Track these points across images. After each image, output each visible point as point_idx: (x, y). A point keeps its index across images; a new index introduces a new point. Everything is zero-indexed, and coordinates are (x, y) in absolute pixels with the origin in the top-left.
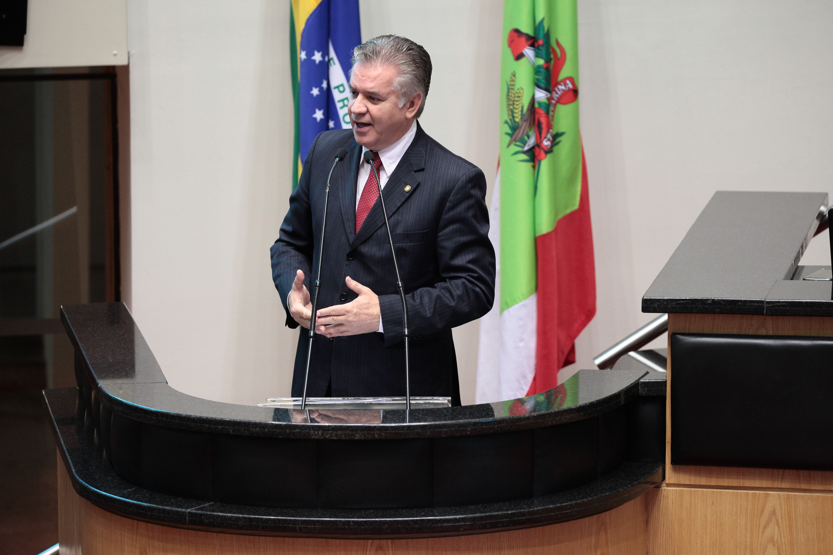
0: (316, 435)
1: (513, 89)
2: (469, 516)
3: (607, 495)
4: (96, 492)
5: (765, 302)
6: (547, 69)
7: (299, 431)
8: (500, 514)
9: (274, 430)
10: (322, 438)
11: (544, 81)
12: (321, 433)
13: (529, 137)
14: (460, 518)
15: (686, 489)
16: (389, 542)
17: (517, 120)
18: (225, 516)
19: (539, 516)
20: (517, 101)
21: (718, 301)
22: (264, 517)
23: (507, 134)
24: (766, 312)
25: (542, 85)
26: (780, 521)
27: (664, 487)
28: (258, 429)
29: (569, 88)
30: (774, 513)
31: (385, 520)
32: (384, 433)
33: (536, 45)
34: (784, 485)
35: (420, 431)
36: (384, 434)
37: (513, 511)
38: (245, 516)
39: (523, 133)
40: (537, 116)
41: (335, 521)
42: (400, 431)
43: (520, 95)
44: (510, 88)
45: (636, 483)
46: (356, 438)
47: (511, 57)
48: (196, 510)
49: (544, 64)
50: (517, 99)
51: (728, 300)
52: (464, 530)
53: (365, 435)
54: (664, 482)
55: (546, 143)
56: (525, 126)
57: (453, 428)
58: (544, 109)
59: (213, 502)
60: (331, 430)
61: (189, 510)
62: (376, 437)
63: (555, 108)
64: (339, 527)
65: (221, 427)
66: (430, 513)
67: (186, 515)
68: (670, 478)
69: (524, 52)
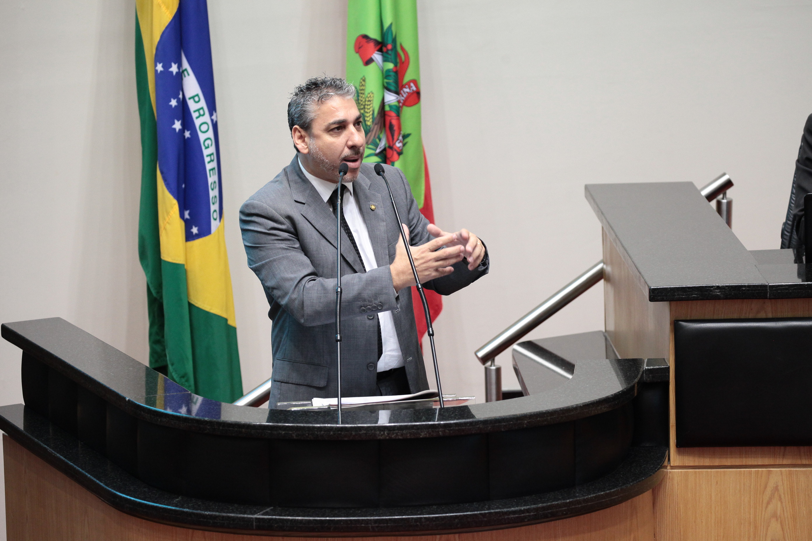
0: (382, 435)
1: (363, 94)
2: (532, 506)
5: (768, 286)
6: (396, 72)
7: (365, 432)
8: (560, 503)
9: (340, 432)
10: (387, 438)
11: (393, 84)
12: (387, 433)
13: (380, 140)
14: (524, 509)
15: (691, 470)
16: (457, 536)
17: (368, 123)
20: (368, 105)
21: (722, 287)
22: (336, 518)
24: (769, 295)
25: (393, 88)
26: (783, 496)
27: (669, 470)
28: (322, 432)
29: (413, 90)
30: (776, 488)
31: (456, 515)
32: (448, 430)
33: (384, 49)
34: (785, 462)
35: (481, 426)
36: (448, 432)
37: (571, 500)
38: (317, 518)
39: (374, 136)
40: (388, 119)
41: (407, 518)
42: (463, 428)
43: (370, 99)
44: (359, 93)
46: (421, 437)
47: (360, 62)
48: (262, 515)
49: (394, 68)
50: (367, 103)
51: (732, 286)
52: (528, 520)
53: (430, 433)
54: (669, 465)
55: (398, 145)
56: (376, 129)
57: (511, 422)
58: (394, 112)
59: (272, 507)
60: (397, 430)
61: (254, 516)
62: (440, 434)
63: (403, 110)
64: (412, 524)
65: (283, 432)
67: (253, 521)
68: (675, 461)
69: (373, 57)
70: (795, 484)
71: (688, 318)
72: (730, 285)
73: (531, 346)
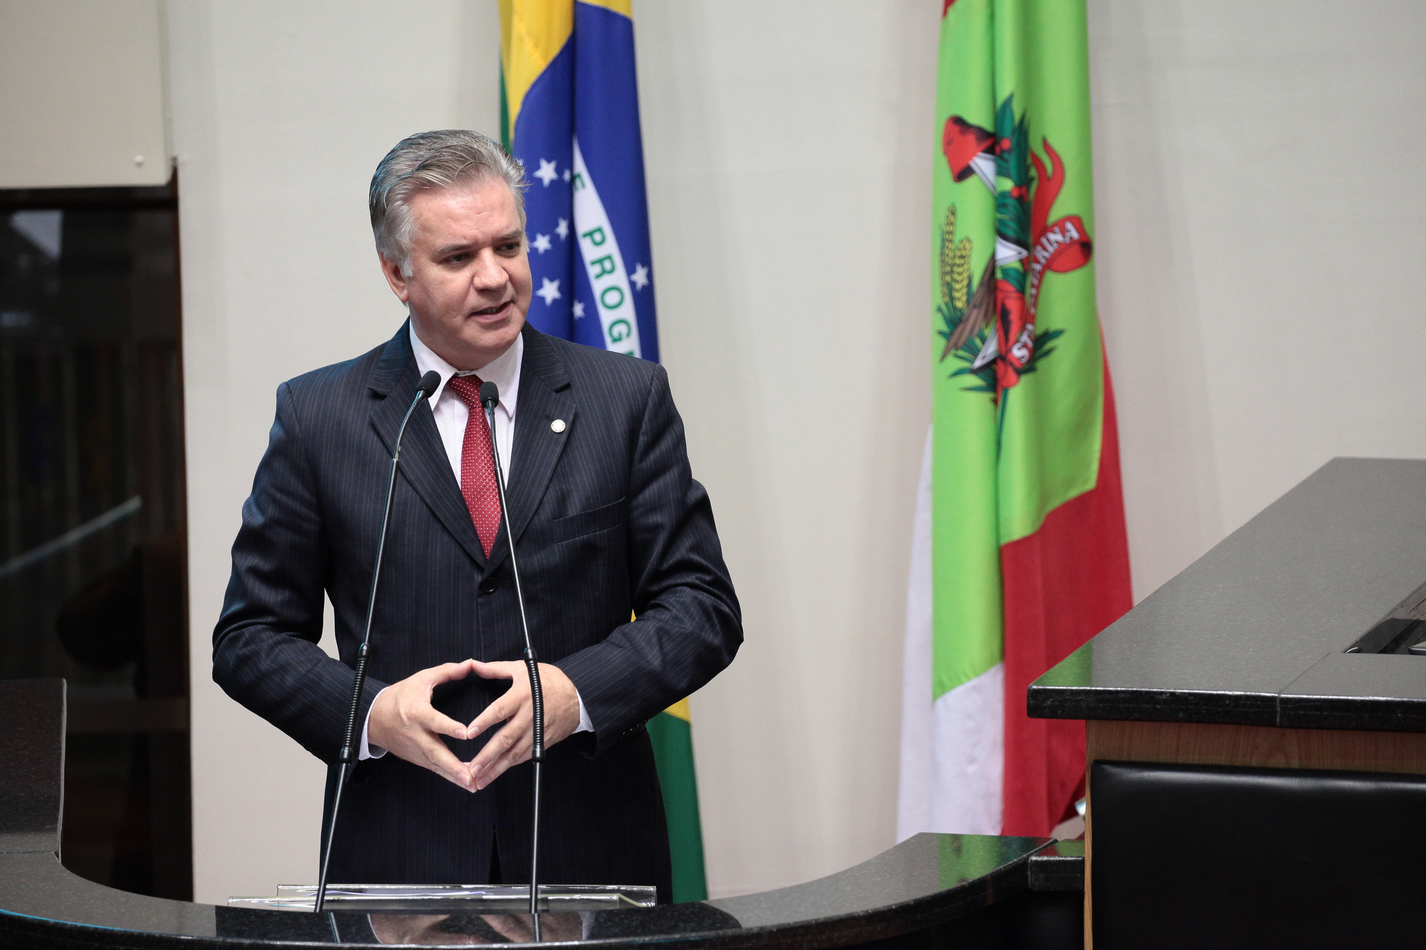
1: (950, 241)
5: (1278, 701)
6: (1021, 199)
11: (1012, 225)
13: (984, 340)
17: (959, 304)
20: (959, 266)
21: (1181, 696)
23: (941, 333)
24: (1280, 720)
25: (1011, 233)
29: (1071, 238)
33: (998, 150)
39: (971, 333)
40: (1000, 296)
43: (964, 253)
44: (946, 238)
47: (946, 174)
49: (1014, 189)
50: (958, 261)
55: (1019, 353)
56: (975, 316)
58: (1014, 283)
63: (1039, 279)
69: (972, 164)
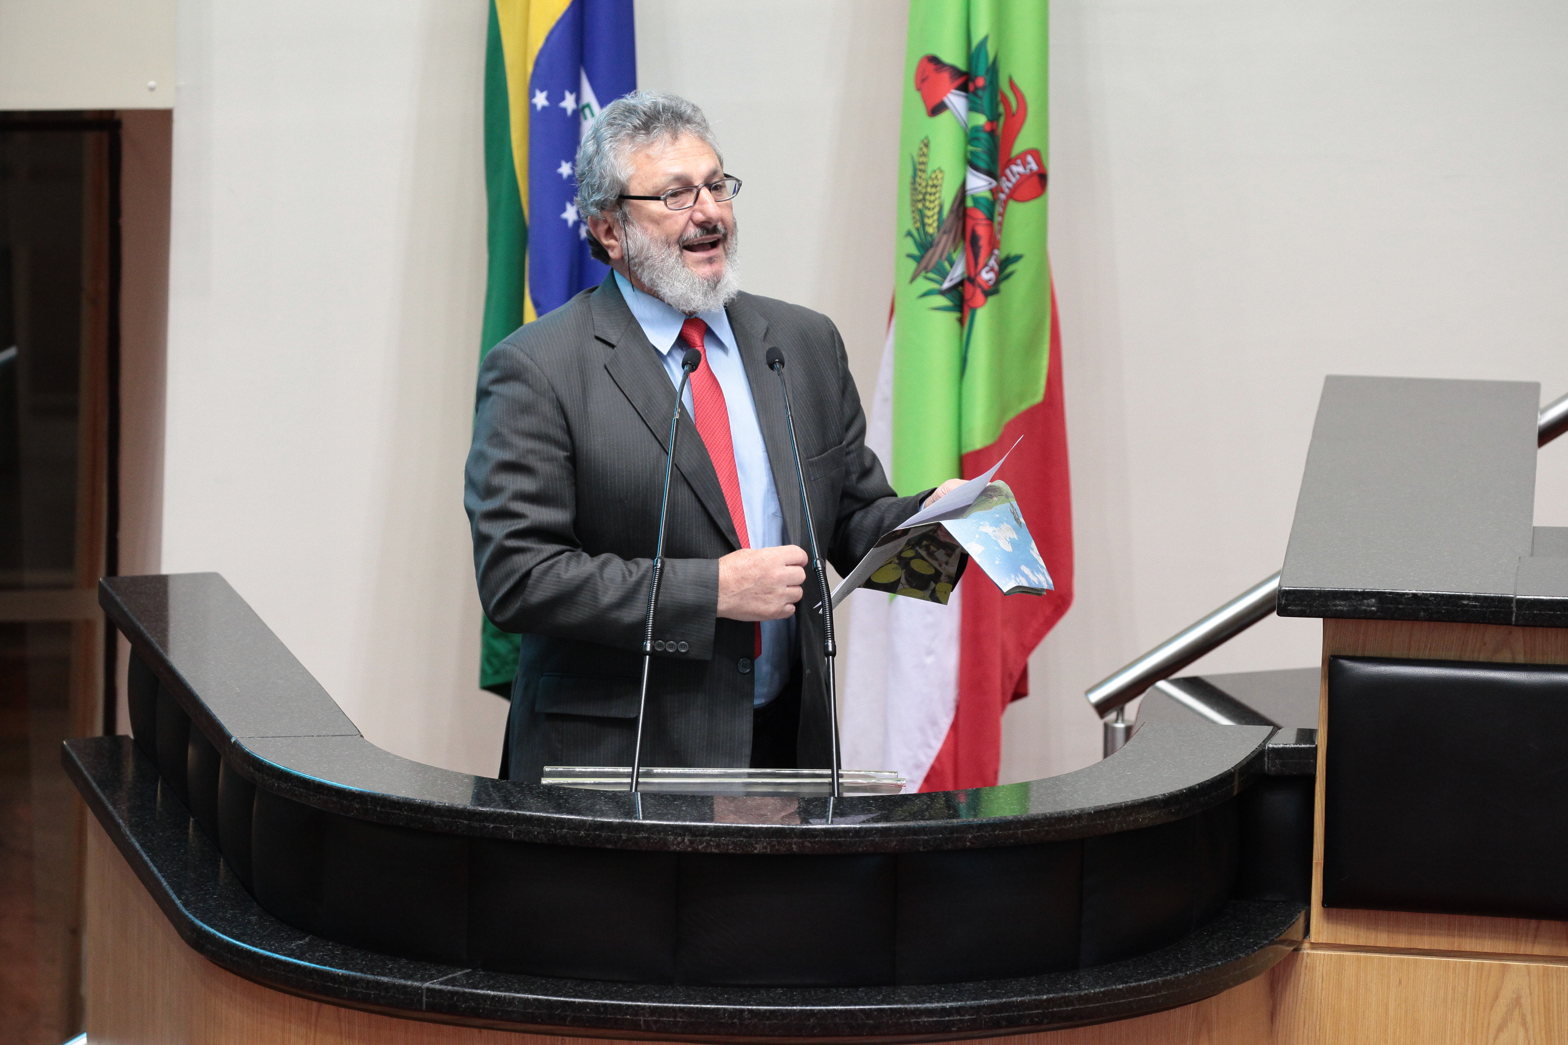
0: (679, 844)
1: (924, 171)
2: (968, 1003)
3: (1218, 965)
4: (235, 945)
5: (1514, 601)
6: (992, 133)
7: (647, 835)
8: (1027, 1001)
9: (597, 833)
10: (690, 849)
11: (984, 157)
12: (689, 840)
13: (952, 264)
14: (951, 1008)
15: (1349, 954)
17: (930, 230)
18: (500, 997)
19: (1098, 1005)
20: (930, 194)
21: (1423, 596)
22: (577, 1000)
23: (910, 256)
24: (1515, 619)
25: (982, 165)
26: (1529, 1018)
27: (1306, 950)
29: (1031, 170)
30: (1517, 1002)
31: (811, 1010)
32: (809, 841)
33: (971, 87)
34: (1538, 950)
36: (809, 845)
37: (1051, 996)
38: (540, 997)
39: (941, 257)
40: (970, 223)
41: (714, 1009)
43: (935, 182)
44: (918, 170)
45: (1266, 942)
46: (756, 852)
47: (921, 109)
48: (441, 983)
49: (986, 124)
50: (929, 190)
51: (1443, 595)
52: (960, 1030)
53: (774, 846)
54: (1306, 940)
55: (986, 276)
56: (945, 241)
57: (940, 834)
58: (986, 211)
59: (470, 969)
60: (709, 835)
61: (427, 984)
62: (794, 850)
63: (1004, 208)
64: (722, 1021)
65: (492, 826)
66: (893, 996)
67: (422, 993)
68: (1319, 933)
69: (946, 100)
70: (1555, 995)
71: (1359, 654)
72: (1439, 593)
73: (1198, 687)
